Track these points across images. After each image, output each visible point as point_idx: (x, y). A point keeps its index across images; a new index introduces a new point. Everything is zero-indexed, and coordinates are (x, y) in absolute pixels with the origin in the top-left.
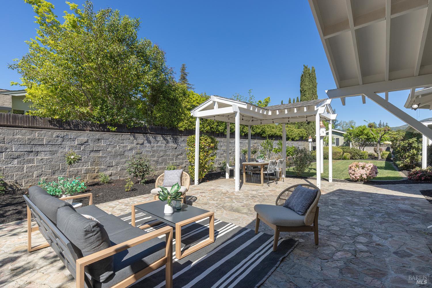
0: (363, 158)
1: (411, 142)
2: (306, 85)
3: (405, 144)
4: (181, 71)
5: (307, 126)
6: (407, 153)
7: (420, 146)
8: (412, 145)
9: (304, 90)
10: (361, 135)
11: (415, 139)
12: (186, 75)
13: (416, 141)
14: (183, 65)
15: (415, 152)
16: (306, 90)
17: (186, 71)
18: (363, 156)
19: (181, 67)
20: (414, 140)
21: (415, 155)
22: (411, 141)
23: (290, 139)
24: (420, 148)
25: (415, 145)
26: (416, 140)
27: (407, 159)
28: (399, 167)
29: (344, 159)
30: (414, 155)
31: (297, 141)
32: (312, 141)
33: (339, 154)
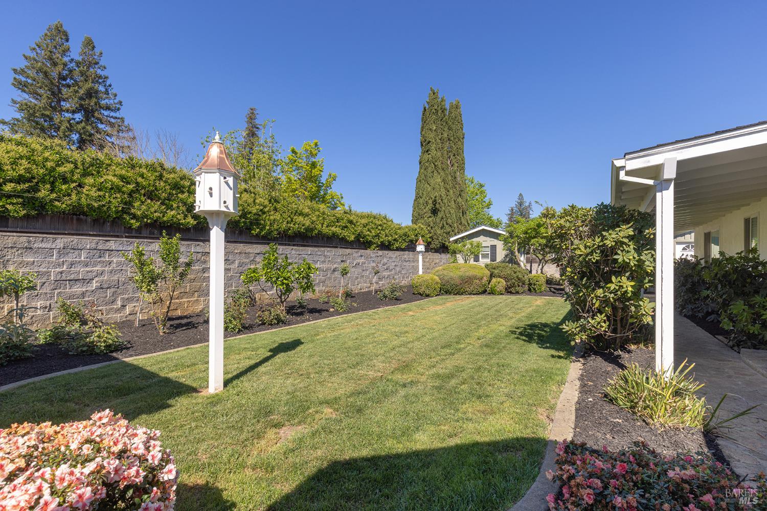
0: (534, 289)
1: (609, 243)
2: (430, 129)
3: (588, 250)
4: (246, 120)
5: (430, 219)
6: (600, 292)
7: (647, 263)
8: (616, 257)
9: (427, 140)
10: (535, 237)
11: (626, 231)
12: (258, 128)
13: (631, 238)
14: (252, 109)
15: (628, 285)
16: (431, 140)
17: (257, 122)
18: (535, 285)
19: (248, 111)
20: (621, 234)
21: (629, 299)
22: (610, 238)
23: (373, 247)
24: (649, 270)
25: (628, 256)
26: (632, 233)
27: (599, 318)
28: (573, 343)
29: (492, 293)
30: (624, 298)
31: (398, 249)
32: (423, 250)
33: (477, 281)
